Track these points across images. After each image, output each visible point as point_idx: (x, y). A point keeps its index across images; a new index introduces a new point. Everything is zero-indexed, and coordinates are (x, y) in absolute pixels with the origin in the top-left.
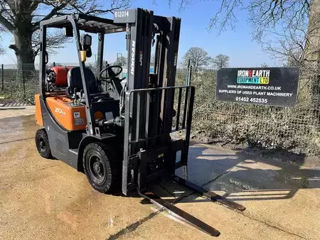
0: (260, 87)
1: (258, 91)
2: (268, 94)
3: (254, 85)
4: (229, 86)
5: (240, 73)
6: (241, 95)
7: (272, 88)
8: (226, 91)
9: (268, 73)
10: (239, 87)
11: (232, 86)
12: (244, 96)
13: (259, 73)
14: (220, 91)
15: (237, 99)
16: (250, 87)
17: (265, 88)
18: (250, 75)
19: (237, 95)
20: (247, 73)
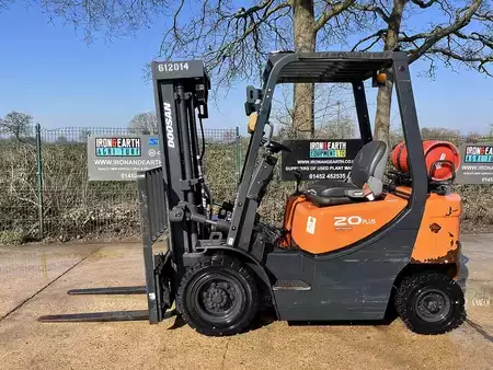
0: (337, 162)
1: (335, 165)
2: (346, 168)
3: (330, 159)
4: (299, 162)
5: (313, 145)
6: (316, 172)
7: (349, 161)
8: (295, 168)
9: (344, 145)
10: (312, 162)
11: (303, 162)
12: (320, 172)
13: (335, 146)
14: (287, 169)
15: (311, 176)
16: (326, 162)
17: (342, 162)
18: (326, 148)
19: (310, 172)
20: (321, 145)
